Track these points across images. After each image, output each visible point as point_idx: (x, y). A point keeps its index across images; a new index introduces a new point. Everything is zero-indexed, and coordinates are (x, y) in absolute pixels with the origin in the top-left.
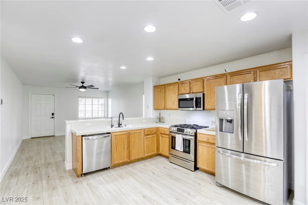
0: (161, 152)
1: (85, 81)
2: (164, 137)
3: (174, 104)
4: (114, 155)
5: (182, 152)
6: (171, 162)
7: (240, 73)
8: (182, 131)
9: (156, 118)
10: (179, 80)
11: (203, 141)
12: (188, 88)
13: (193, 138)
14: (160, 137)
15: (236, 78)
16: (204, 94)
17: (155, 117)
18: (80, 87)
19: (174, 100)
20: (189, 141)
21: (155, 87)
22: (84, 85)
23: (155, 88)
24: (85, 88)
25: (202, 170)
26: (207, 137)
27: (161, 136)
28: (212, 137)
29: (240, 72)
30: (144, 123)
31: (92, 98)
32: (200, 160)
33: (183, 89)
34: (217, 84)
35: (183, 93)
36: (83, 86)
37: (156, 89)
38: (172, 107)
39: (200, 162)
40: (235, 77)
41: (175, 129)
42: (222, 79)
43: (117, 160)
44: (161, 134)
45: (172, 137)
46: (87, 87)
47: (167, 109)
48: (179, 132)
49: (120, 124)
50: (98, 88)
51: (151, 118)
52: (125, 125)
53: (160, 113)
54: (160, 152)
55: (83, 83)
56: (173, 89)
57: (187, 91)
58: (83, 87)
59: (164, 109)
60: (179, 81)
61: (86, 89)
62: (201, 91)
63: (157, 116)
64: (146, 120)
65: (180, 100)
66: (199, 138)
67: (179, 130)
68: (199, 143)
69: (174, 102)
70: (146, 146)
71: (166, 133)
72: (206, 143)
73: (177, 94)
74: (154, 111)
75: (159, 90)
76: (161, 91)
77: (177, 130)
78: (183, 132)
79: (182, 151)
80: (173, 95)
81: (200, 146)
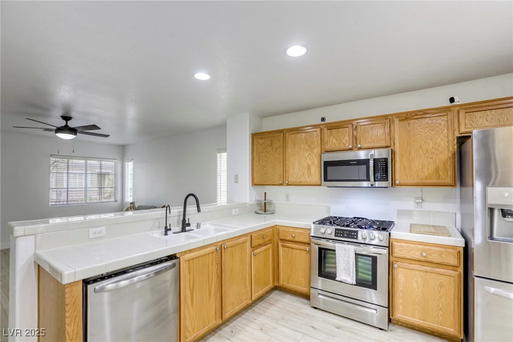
0: (283, 282)
1: (73, 114)
2: (292, 248)
3: (310, 173)
4: (185, 317)
5: (355, 285)
6: (315, 308)
7: (489, 106)
8: (353, 235)
9: (256, 203)
10: (323, 119)
11: (408, 257)
12: (347, 138)
13: (385, 251)
14: (281, 248)
15: (480, 117)
16: (393, 152)
17: (254, 202)
18: (59, 130)
19: (310, 163)
20: (374, 259)
21: (255, 136)
22: (71, 124)
23: (255, 138)
24: (73, 131)
25: (400, 323)
26: (423, 250)
27: (283, 246)
28: (439, 249)
29: (489, 104)
30: (234, 215)
31: (86, 160)
32: (401, 301)
33: (334, 140)
34: (427, 129)
35: (334, 148)
36: (66, 126)
37: (260, 141)
38: (303, 179)
39: (401, 307)
40: (479, 114)
41: (330, 230)
42: (443, 118)
43: (194, 331)
44: (282, 240)
45: (321, 250)
46: (79, 130)
47: (288, 185)
48: (343, 237)
49: (187, 222)
50: (109, 136)
51: (246, 203)
52: (198, 226)
53: (265, 193)
54: (281, 282)
55: (67, 118)
56: (306, 140)
57: (344, 145)
58: (66, 129)
59: (281, 185)
60: (323, 122)
61: (75, 134)
62: (384, 145)
63: (257, 199)
64: (238, 209)
65: (327, 164)
66: (397, 252)
67: (343, 234)
68: (398, 263)
69: (309, 168)
70: (254, 275)
71: (296, 239)
72: (420, 263)
73: (317, 151)
74: (252, 188)
75: (268, 142)
76: (271, 145)
77: (336, 233)
78: (354, 238)
79: (355, 283)
80: (306, 154)
81: (400, 269)
